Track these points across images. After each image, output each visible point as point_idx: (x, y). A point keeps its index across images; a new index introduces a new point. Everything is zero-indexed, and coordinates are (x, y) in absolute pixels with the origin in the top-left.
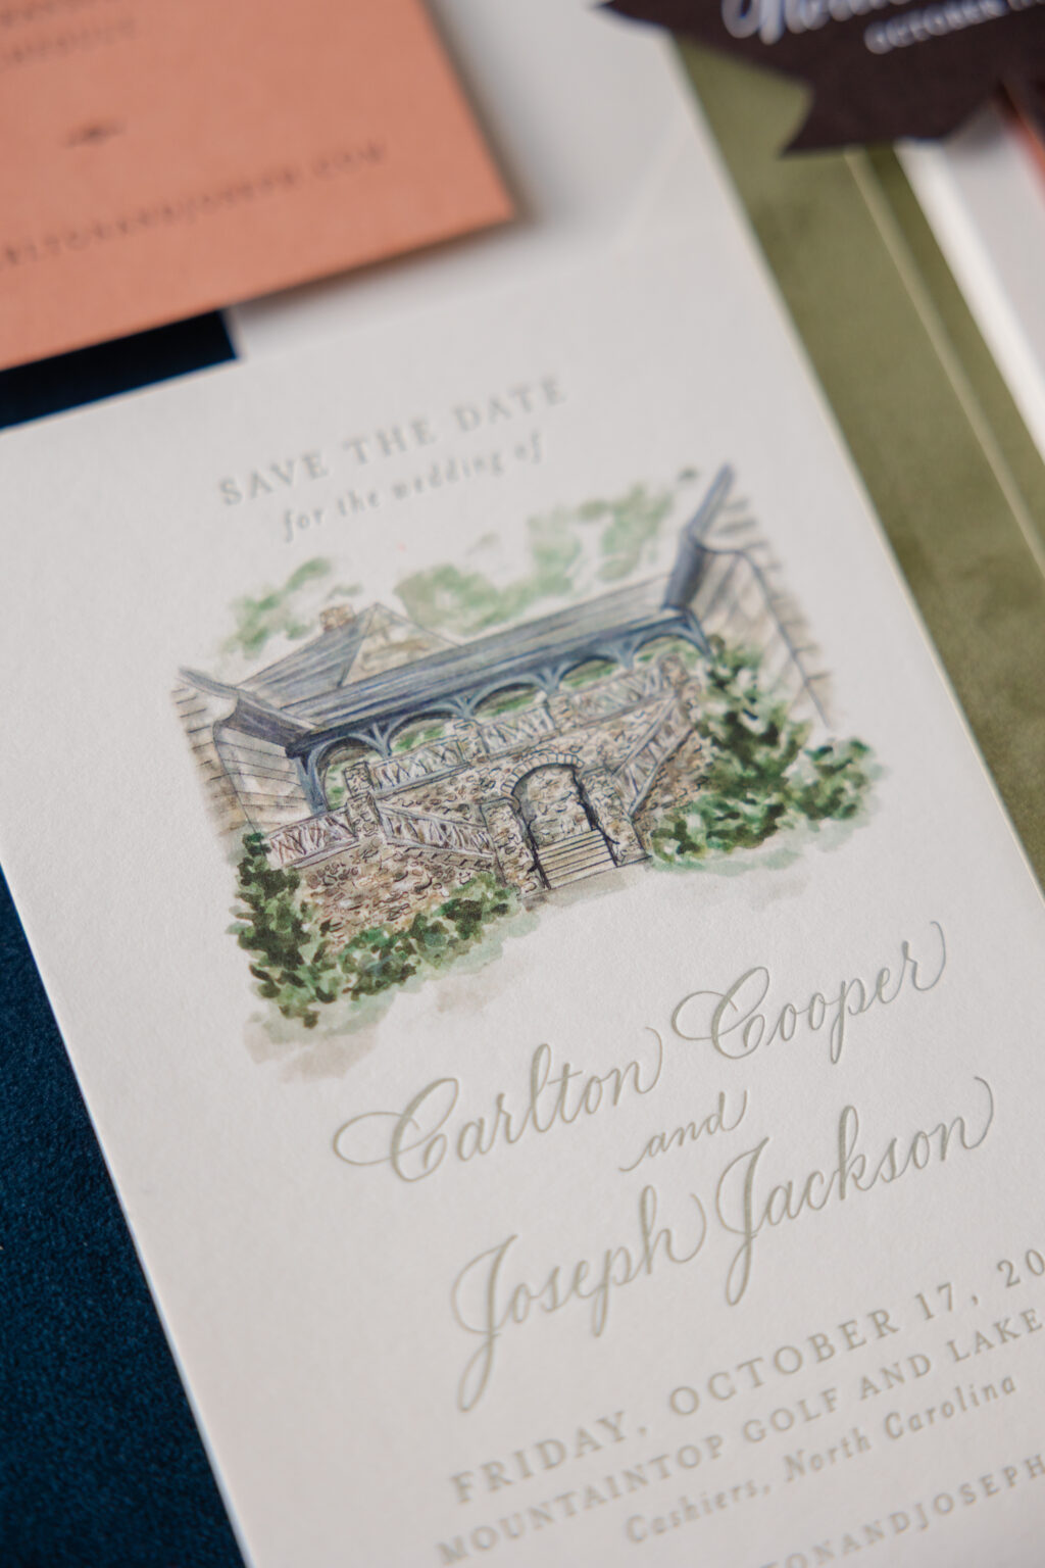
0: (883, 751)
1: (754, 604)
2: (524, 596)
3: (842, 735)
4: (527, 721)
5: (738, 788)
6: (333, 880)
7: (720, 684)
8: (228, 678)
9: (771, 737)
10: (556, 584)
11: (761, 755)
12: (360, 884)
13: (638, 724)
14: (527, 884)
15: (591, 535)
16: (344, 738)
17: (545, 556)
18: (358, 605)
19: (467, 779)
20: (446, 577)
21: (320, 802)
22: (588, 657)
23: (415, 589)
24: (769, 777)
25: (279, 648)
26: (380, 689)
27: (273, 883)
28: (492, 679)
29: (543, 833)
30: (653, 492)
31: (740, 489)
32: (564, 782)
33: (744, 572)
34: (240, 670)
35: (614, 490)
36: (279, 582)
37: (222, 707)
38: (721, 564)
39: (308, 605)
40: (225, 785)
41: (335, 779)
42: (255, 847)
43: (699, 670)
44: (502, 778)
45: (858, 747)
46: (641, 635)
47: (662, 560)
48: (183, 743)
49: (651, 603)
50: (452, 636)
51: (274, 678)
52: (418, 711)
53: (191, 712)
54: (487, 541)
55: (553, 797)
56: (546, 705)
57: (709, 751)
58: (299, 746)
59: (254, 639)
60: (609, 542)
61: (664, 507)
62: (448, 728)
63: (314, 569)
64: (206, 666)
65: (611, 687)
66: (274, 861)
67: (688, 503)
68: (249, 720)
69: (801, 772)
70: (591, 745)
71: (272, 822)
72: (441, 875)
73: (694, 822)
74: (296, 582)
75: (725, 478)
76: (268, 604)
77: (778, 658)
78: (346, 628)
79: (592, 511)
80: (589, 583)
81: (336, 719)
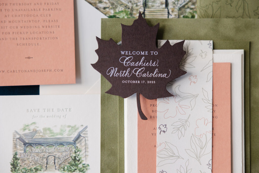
0: (90, 167)
1: (83, 144)
2: (57, 134)
3: (87, 163)
4: (52, 149)
5: (72, 165)
6: (23, 161)
7: (75, 152)
8: (20, 133)
9: (79, 161)
10: (61, 134)
11: (77, 162)
12: (26, 162)
13: (64, 154)
14: (45, 168)
15: (68, 129)
16: (30, 145)
17: (61, 130)
18: (38, 129)
19: (42, 154)
20: (49, 129)
21: (25, 151)
22: (62, 144)
23: (45, 129)
24: (76, 165)
25: (27, 131)
26: (37, 140)
27: (17, 159)
28: (50, 143)
29: (48, 163)
30: (77, 126)
31: (87, 129)
32: (53, 158)
33: (84, 139)
34: (22, 133)
35: (73, 125)
36: (30, 123)
37: (18, 136)
38: (82, 138)
39: (32, 127)
40: (15, 146)
41: (28, 149)
42: (16, 154)
43: (74, 150)
44: (46, 155)
45: (88, 165)
46: (69, 143)
47: (75, 135)
48: (12, 139)
49: (71, 140)
50: (47, 136)
51: (25, 135)
52: (40, 144)
53: (14, 136)
54: (55, 126)
55: (51, 159)
56: (55, 148)
57: (71, 160)
58: (25, 144)
59: (25, 130)
60: (69, 131)
61: (78, 129)
62: (43, 147)
63: (34, 123)
64: (18, 131)
65: (63, 148)
66: (18, 156)
67: (81, 129)
68: (20, 139)
69: (80, 166)
70: (58, 154)
71: (19, 152)
72: (35, 164)
73: (66, 168)
74: (32, 124)
75: (86, 127)
76: (27, 126)
77: (83, 151)
78: (35, 131)
79: (69, 126)
80: (65, 135)
81: (30, 142)
